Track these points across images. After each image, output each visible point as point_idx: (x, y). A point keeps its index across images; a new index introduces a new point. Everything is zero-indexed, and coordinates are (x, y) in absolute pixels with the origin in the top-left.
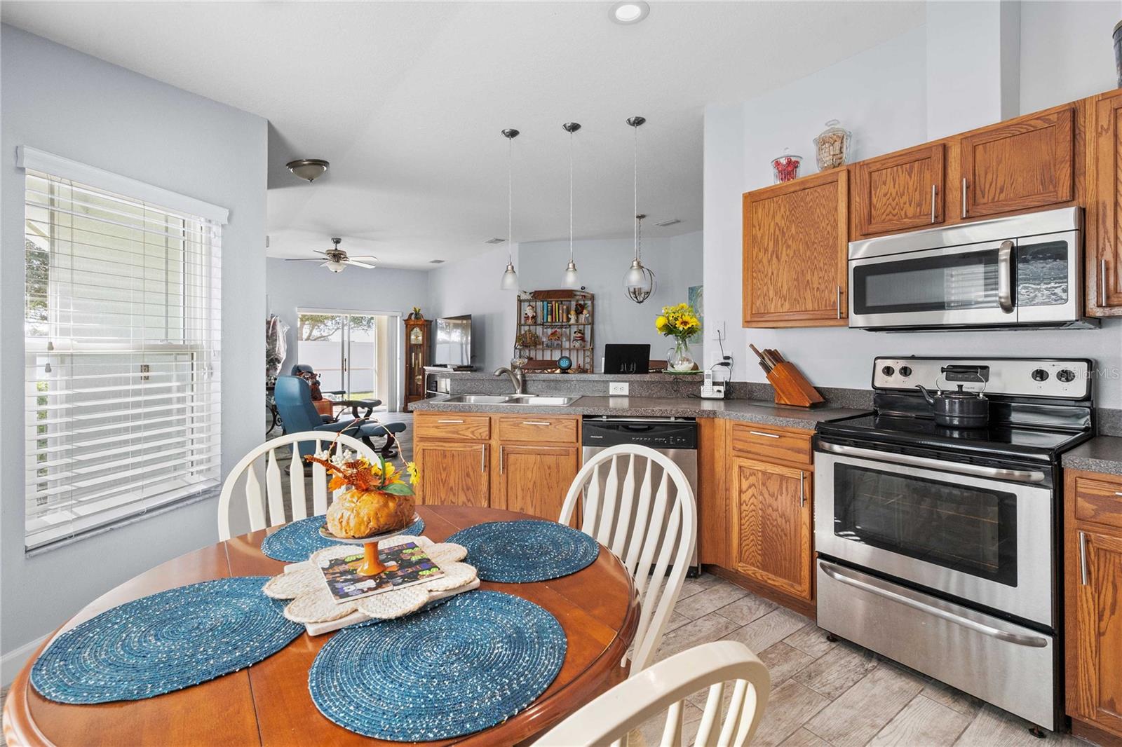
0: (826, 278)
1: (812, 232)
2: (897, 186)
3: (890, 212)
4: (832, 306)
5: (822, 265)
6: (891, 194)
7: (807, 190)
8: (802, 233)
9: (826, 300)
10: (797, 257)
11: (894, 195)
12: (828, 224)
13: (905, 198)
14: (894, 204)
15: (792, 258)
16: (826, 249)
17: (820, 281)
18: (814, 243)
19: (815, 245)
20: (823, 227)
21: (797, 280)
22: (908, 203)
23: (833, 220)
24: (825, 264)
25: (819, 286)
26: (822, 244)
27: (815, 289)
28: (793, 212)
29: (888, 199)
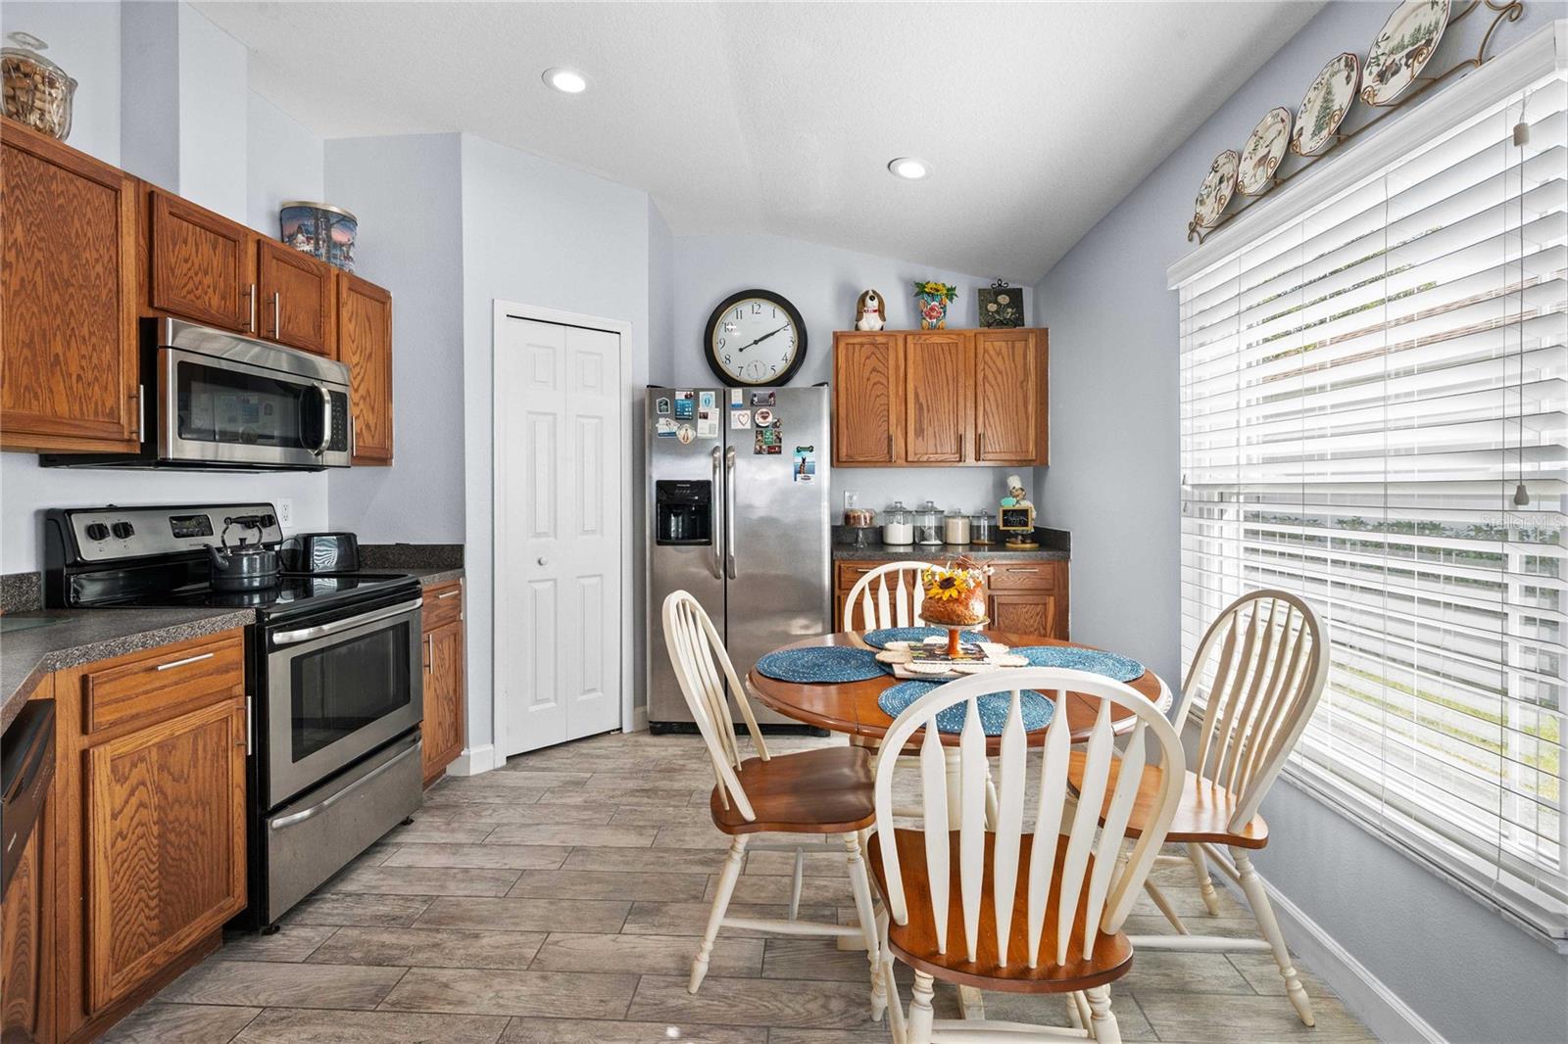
0: (95, 360)
1: (64, 257)
2: (199, 255)
3: (192, 290)
4: (108, 415)
5: (85, 331)
6: (193, 264)
7: (53, 169)
8: (40, 249)
9: (96, 404)
10: (28, 296)
11: (196, 267)
12: (97, 260)
13: (208, 280)
14: (197, 280)
15: (17, 293)
16: (95, 305)
17: (84, 363)
18: (68, 283)
19: (71, 290)
20: (87, 261)
21: (30, 345)
22: (211, 288)
23: (106, 258)
24: (91, 334)
25: (82, 373)
26: (84, 291)
27: (74, 377)
28: (17, 192)
29: (189, 269)
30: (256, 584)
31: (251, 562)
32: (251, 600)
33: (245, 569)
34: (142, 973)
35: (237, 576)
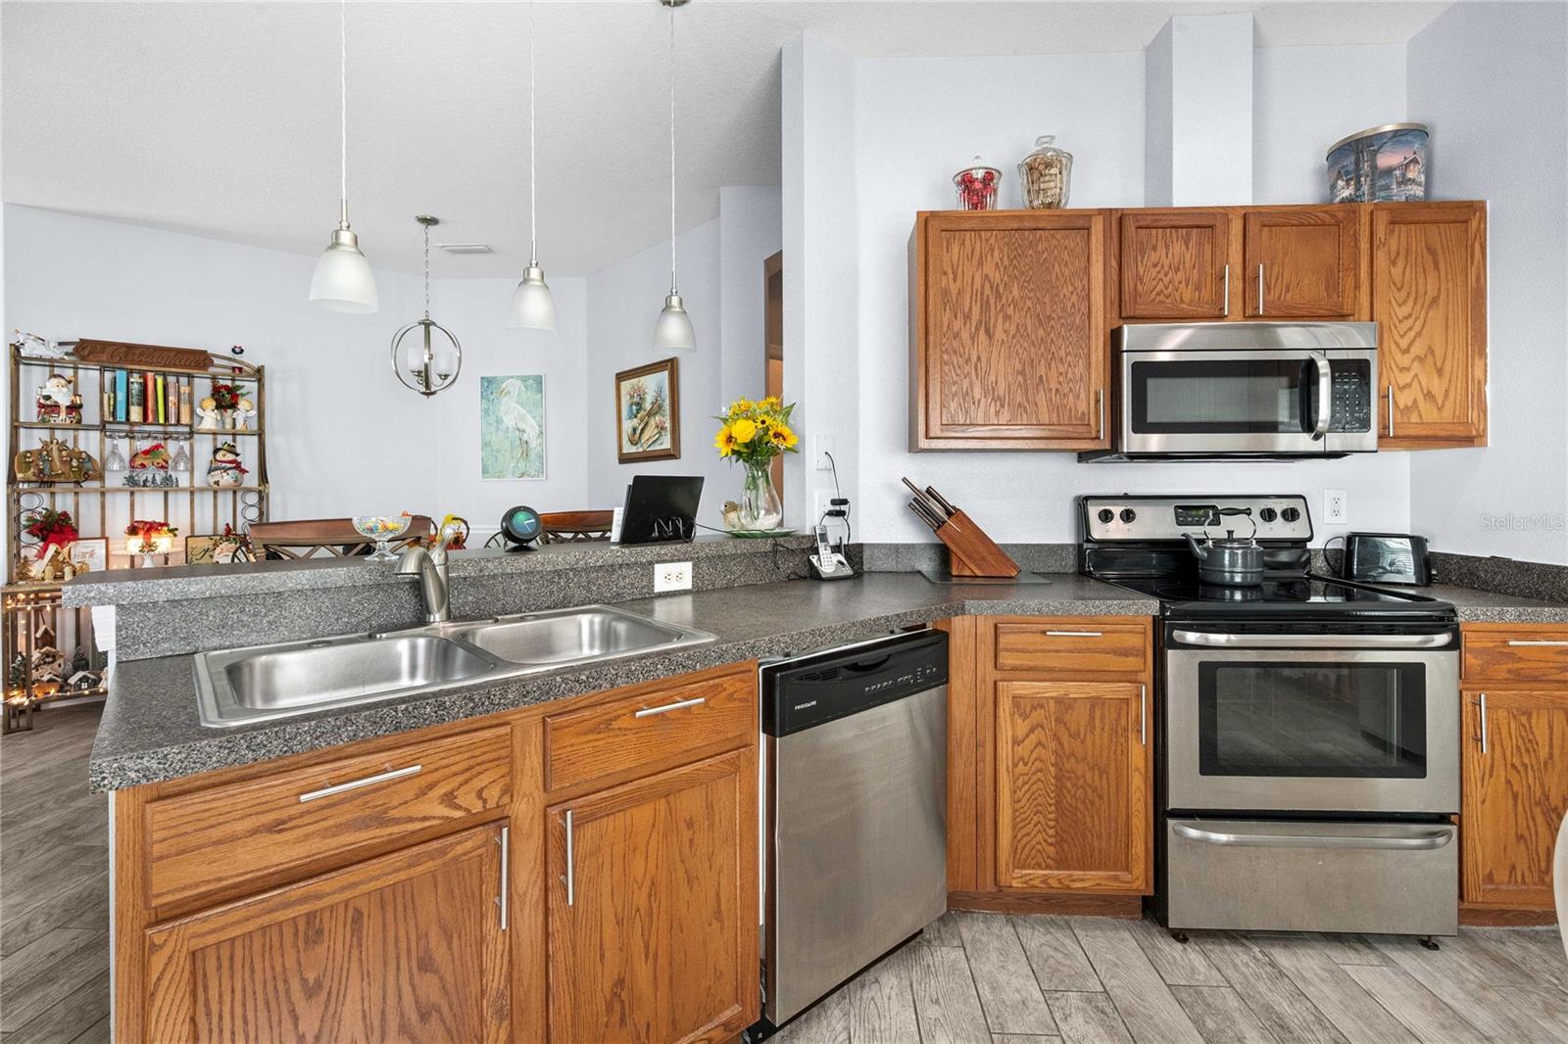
0: (1070, 375)
1: (1047, 299)
2: (1170, 255)
3: (1162, 291)
4: (1080, 419)
5: (1063, 353)
6: (1163, 266)
7: (1039, 233)
8: (1030, 298)
9: (1070, 411)
10: (1022, 336)
11: (1166, 268)
12: (1072, 293)
13: (1180, 275)
14: (1166, 280)
15: (1014, 337)
16: (1070, 330)
17: (1061, 379)
18: (1050, 318)
19: (1052, 323)
20: (1065, 296)
21: (1022, 373)
22: (1184, 283)
23: (1080, 288)
24: (1067, 354)
25: (1059, 387)
26: (1063, 321)
27: (1053, 392)
28: (1015, 262)
29: (1159, 272)
30: (1238, 579)
31: (1233, 555)
32: (1232, 595)
33: (1227, 562)
34: (1036, 882)
35: (1217, 569)
